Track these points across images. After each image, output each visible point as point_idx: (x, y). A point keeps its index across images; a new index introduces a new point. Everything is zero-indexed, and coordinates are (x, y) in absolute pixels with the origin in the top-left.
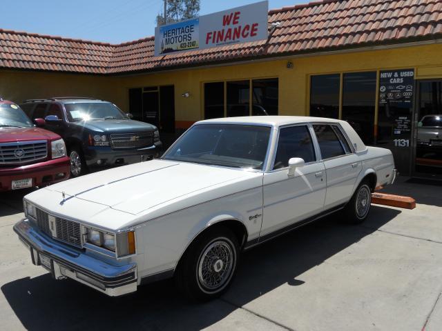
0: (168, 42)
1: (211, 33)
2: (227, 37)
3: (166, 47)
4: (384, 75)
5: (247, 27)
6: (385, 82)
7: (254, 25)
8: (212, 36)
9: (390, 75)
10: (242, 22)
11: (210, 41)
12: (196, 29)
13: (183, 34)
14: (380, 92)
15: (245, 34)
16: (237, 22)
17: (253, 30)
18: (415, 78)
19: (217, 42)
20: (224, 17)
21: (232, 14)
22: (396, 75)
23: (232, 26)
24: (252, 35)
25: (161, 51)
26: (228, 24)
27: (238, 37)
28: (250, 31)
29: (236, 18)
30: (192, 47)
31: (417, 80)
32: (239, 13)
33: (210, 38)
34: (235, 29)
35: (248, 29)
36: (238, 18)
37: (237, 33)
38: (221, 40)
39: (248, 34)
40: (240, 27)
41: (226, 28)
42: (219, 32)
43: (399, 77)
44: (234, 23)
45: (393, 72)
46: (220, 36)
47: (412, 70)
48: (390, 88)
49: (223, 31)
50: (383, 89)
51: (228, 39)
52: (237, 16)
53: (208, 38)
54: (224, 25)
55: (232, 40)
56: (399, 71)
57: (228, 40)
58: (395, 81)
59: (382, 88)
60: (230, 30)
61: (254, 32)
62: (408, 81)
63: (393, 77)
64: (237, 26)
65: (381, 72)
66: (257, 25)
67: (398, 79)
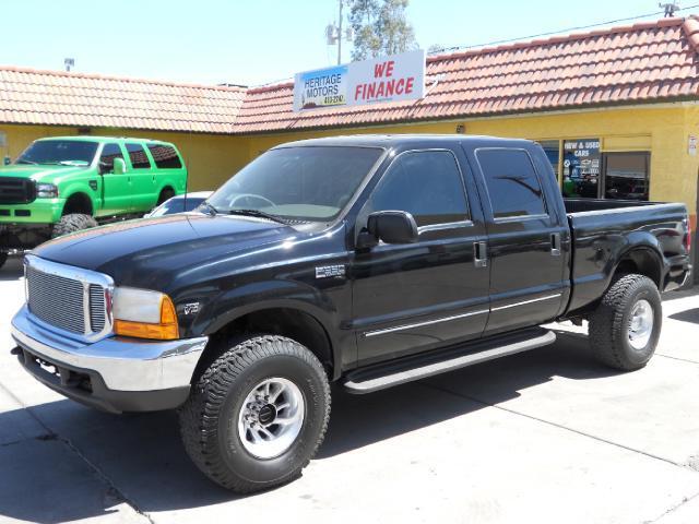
0: (310, 94)
1: (361, 86)
2: (379, 92)
3: (308, 101)
4: (568, 146)
5: (402, 81)
6: (568, 155)
7: (410, 80)
8: (361, 89)
9: (574, 146)
10: (396, 76)
11: (360, 95)
12: (343, 78)
13: (328, 85)
14: (564, 168)
15: (399, 89)
16: (391, 74)
17: (409, 85)
18: (601, 151)
19: (368, 98)
20: (376, 66)
21: (385, 63)
22: (581, 146)
23: (385, 79)
24: (407, 92)
25: (301, 105)
26: (380, 75)
27: (391, 93)
28: (404, 87)
29: (389, 69)
30: (339, 102)
31: (602, 153)
32: (393, 63)
33: (360, 92)
34: (389, 83)
35: (403, 84)
36: (392, 69)
37: (390, 88)
38: (372, 96)
39: (402, 90)
40: (394, 81)
41: (378, 80)
42: (370, 85)
43: (585, 149)
44: (388, 75)
45: (578, 141)
46: (371, 91)
47: (598, 140)
48: (575, 162)
49: (375, 84)
50: (567, 164)
51: (380, 95)
52: (391, 66)
53: (358, 92)
54: (376, 76)
55: (384, 97)
56: (584, 141)
57: (380, 97)
58: (580, 154)
59: (565, 162)
60: (382, 84)
61: (410, 89)
62: (593, 153)
63: (578, 149)
64: (390, 79)
65: (564, 142)
66: (411, 79)
67: (584, 152)
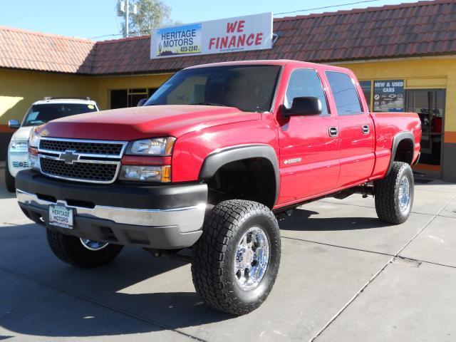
0: (165, 46)
1: (214, 39)
2: (231, 44)
3: (164, 49)
4: (377, 85)
5: (252, 36)
7: (258, 35)
8: (215, 41)
9: (383, 85)
10: (247, 31)
11: (214, 46)
12: (198, 33)
13: (183, 38)
14: (374, 100)
15: (250, 42)
16: (242, 31)
17: (258, 39)
18: (405, 88)
19: (221, 47)
20: (229, 24)
21: (236, 22)
22: (388, 85)
23: (236, 34)
24: (257, 43)
25: (158, 53)
26: (232, 31)
27: (243, 45)
28: (254, 40)
29: (240, 26)
30: (194, 51)
31: (406, 90)
32: (243, 22)
33: (213, 43)
34: (240, 37)
35: (253, 38)
36: (243, 26)
37: (242, 41)
38: (225, 47)
39: (252, 42)
40: (244, 35)
41: (230, 35)
42: (223, 39)
43: (391, 87)
44: (239, 31)
45: (386, 82)
46: (224, 42)
47: (402, 81)
48: (383, 96)
49: (227, 38)
51: (232, 46)
52: (242, 24)
53: (211, 44)
54: (228, 32)
55: (236, 47)
56: (391, 82)
58: (387, 90)
59: (376, 96)
60: (234, 38)
61: (259, 41)
62: (398, 90)
63: (385, 87)
64: (241, 34)
65: (375, 82)
66: (261, 34)
67: (390, 89)
